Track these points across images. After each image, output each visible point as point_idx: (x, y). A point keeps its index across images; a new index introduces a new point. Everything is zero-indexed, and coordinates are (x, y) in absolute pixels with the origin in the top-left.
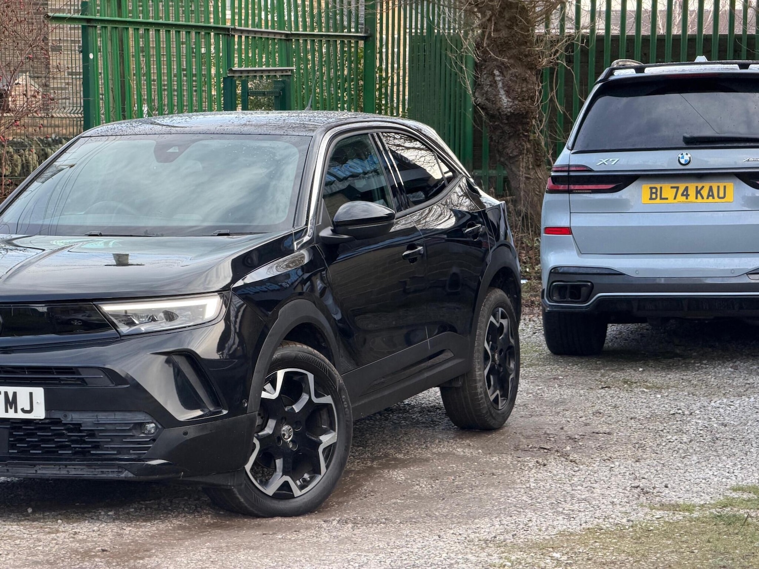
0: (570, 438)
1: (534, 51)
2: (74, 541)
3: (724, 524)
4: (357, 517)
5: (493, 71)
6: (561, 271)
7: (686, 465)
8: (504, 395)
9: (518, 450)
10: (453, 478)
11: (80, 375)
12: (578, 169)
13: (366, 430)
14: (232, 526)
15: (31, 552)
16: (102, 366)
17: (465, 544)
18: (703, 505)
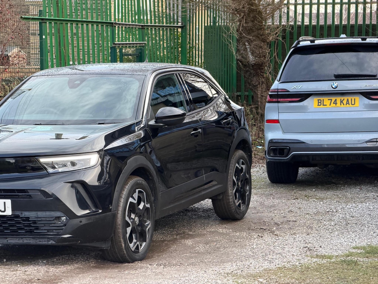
0: (276, 224)
1: (265, 33)
2: (24, 275)
3: (346, 265)
4: (166, 262)
5: (245, 43)
6: (274, 141)
7: (332, 236)
8: (244, 203)
9: (249, 230)
10: (216, 243)
11: (29, 193)
12: (282, 91)
13: (175, 221)
14: (104, 267)
15: (3, 281)
16: (39, 189)
17: (217, 275)
18: (337, 256)
